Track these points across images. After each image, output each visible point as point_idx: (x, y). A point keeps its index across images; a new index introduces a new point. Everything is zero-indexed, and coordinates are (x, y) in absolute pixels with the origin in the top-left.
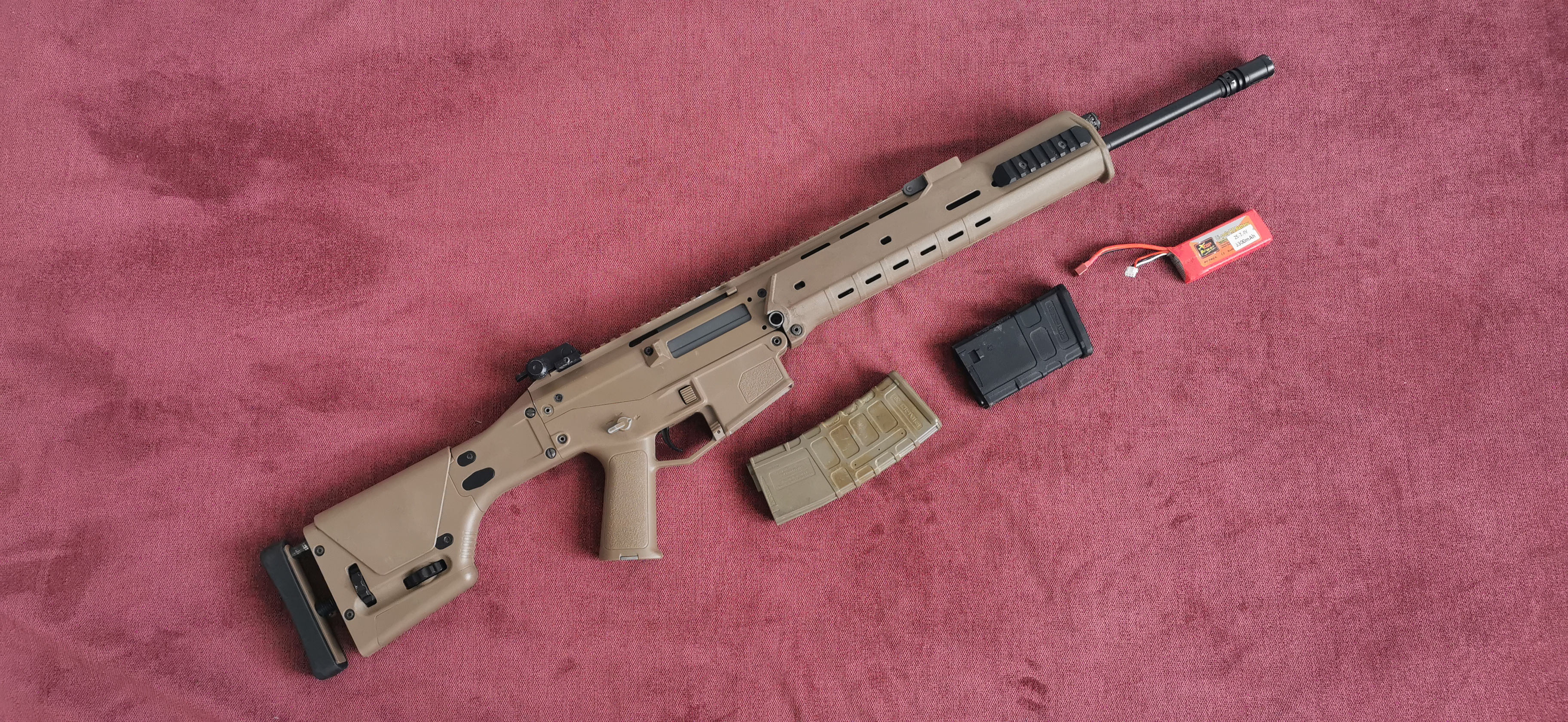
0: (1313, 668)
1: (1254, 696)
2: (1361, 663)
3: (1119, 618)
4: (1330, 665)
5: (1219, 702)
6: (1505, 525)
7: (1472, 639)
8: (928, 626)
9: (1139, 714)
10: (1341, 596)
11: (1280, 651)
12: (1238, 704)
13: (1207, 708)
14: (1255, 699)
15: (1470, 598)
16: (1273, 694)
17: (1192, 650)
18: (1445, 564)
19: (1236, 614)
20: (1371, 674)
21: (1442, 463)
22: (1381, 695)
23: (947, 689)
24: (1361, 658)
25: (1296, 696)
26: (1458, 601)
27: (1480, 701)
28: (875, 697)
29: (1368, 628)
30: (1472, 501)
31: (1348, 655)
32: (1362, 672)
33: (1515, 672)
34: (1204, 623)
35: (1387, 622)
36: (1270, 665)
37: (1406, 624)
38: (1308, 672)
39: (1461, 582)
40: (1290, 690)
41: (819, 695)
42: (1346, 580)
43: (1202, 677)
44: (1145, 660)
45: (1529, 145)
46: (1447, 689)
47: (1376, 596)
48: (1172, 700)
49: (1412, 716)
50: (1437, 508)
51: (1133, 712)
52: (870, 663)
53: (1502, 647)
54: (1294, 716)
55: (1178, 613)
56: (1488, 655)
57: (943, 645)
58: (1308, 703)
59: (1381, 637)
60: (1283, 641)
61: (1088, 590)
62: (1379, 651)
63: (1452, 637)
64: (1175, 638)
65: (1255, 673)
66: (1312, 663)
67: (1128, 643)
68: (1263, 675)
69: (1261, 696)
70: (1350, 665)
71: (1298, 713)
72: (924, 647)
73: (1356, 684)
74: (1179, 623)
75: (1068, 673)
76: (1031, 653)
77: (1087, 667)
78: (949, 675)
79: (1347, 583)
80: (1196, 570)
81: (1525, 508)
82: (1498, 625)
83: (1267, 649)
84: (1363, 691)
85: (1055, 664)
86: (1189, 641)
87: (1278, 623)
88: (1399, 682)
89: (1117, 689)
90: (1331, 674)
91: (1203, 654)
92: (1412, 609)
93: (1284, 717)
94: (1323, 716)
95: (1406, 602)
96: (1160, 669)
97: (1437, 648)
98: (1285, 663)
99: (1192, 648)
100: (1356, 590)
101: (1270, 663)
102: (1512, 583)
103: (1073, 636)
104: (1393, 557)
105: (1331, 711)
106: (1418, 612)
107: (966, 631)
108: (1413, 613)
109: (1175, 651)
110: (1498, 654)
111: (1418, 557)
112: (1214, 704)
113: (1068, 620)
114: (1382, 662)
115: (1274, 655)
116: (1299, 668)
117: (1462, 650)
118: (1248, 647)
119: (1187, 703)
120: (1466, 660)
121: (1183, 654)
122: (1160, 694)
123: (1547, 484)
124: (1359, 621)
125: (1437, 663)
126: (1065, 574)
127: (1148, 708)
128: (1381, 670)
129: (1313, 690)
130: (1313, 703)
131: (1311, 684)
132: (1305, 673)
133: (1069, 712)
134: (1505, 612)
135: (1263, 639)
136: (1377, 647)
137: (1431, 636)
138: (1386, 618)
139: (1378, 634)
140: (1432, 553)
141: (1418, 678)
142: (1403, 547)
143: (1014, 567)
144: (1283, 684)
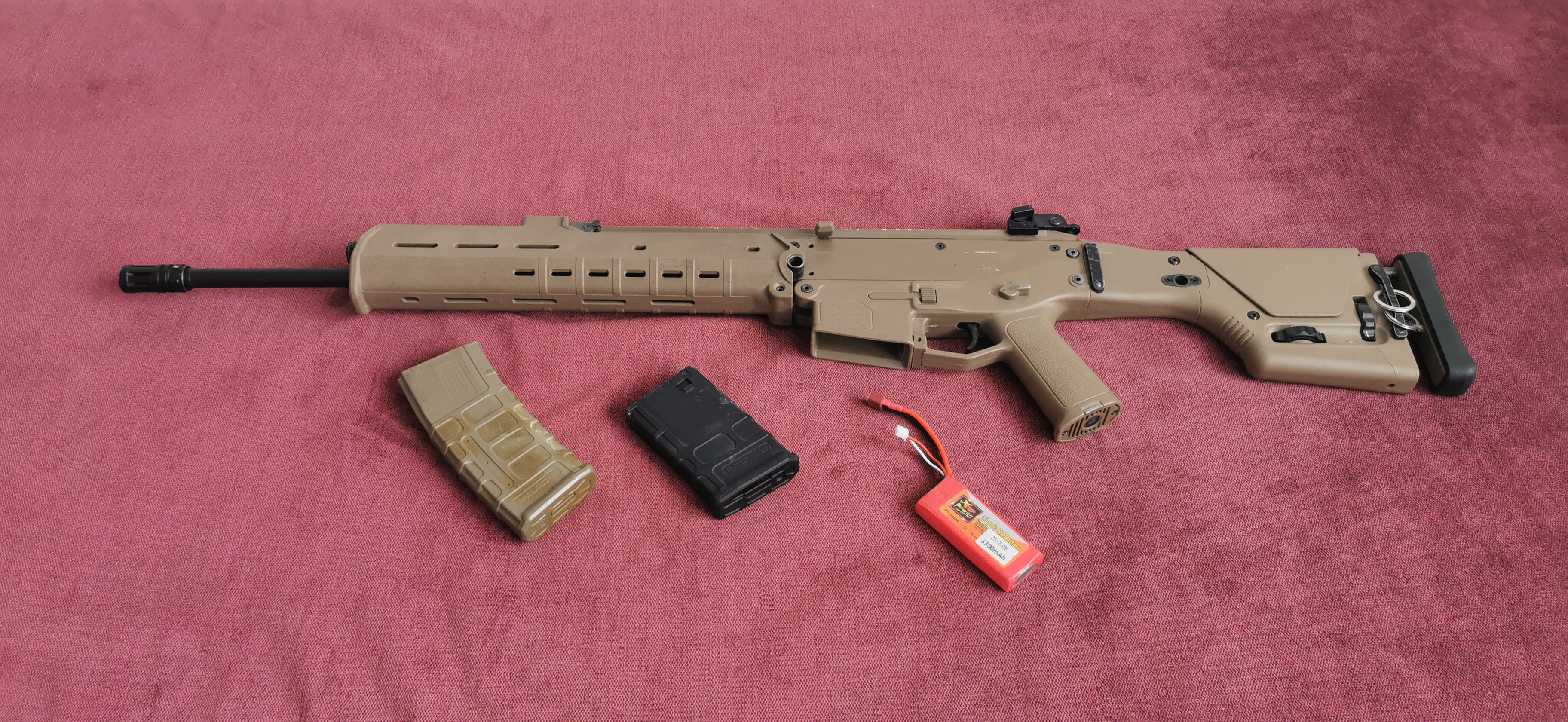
0: (1009, 626)
1: (933, 664)
2: (1071, 619)
3: (759, 578)
4: (1031, 623)
5: (888, 673)
6: (1232, 461)
7: (1212, 587)
8: (507, 598)
9: (780, 694)
10: (1041, 545)
11: (966, 610)
12: (913, 674)
13: (871, 681)
14: (935, 667)
15: (1202, 542)
16: (959, 662)
17: (851, 612)
18: (1165, 506)
19: (909, 568)
20: (1085, 631)
21: (1147, 402)
22: (1102, 656)
23: (522, 675)
24: (1071, 612)
25: (988, 661)
26: (1187, 545)
27: (1235, 661)
28: (419, 685)
29: (1076, 579)
30: (1188, 440)
31: (1053, 610)
32: (1073, 629)
33: (1276, 625)
34: (869, 581)
35: (1100, 571)
36: (954, 627)
37: (1125, 573)
38: (1003, 632)
39: (1188, 524)
40: (981, 655)
41: (341, 688)
42: (1045, 525)
43: (864, 643)
44: (791, 628)
45: (1202, 131)
46: (1189, 648)
47: (1085, 543)
48: (824, 675)
49: (1146, 682)
50: (1149, 449)
51: (772, 691)
52: (422, 644)
53: (1253, 596)
54: (986, 684)
55: (835, 571)
56: (1236, 606)
57: (525, 621)
58: (1004, 668)
59: (1093, 587)
60: (970, 597)
61: (721, 550)
62: (1094, 604)
63: (1186, 586)
64: (831, 600)
65: (936, 636)
66: (1008, 622)
67: (770, 610)
68: (946, 639)
69: (944, 665)
70: (1057, 622)
71: (991, 681)
72: (498, 623)
73: (1067, 644)
74: (836, 582)
75: (688, 648)
76: (640, 626)
77: (714, 640)
78: (527, 656)
79: (1046, 530)
80: (860, 523)
81: (1255, 444)
82: (1243, 570)
83: (949, 607)
84: (1076, 651)
85: (672, 638)
86: (848, 603)
87: (962, 577)
88: (1123, 640)
89: (752, 664)
90: (1033, 632)
91: (866, 617)
92: (1130, 556)
93: (973, 686)
94: (1026, 684)
95: (1122, 548)
96: (810, 637)
97: (1168, 599)
98: (973, 624)
99: (853, 610)
100: (1059, 536)
101: (954, 625)
102: (1253, 525)
103: (698, 603)
104: (1100, 501)
105: (1036, 679)
106: (1138, 558)
107: (557, 603)
108: (1133, 559)
109: (830, 615)
110: (1250, 605)
111: (1131, 499)
112: (881, 676)
113: (693, 585)
114: (1097, 616)
115: (958, 614)
116: (991, 628)
117: (1201, 600)
118: (926, 605)
119: (845, 678)
120: (1209, 612)
121: (841, 617)
122: (809, 667)
123: (1278, 420)
124: (1064, 570)
125: (1171, 616)
126: (692, 531)
127: (792, 686)
128: (1098, 627)
129: (1010, 653)
130: (1011, 668)
131: (1008, 645)
132: (999, 634)
133: (686, 696)
134: (1250, 556)
135: (945, 595)
136: (1089, 599)
137: (1158, 584)
138: (1099, 567)
139: (1090, 585)
140: (1147, 494)
141: (1148, 635)
142: (1111, 489)
143: (629, 528)
144: (972, 649)
